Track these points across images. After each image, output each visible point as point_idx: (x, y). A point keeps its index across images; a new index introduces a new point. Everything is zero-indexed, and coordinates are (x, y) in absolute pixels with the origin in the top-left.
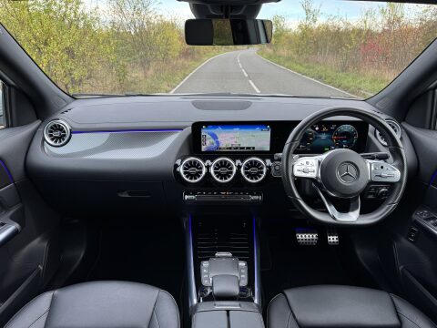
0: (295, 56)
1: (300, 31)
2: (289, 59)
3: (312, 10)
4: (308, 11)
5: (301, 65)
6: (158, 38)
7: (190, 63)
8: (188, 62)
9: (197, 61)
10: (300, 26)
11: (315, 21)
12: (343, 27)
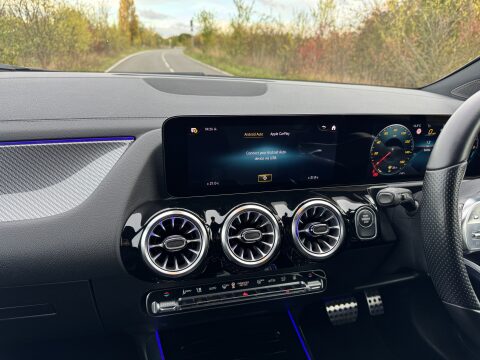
0: (229, 57)
1: (232, 30)
2: (222, 60)
3: (244, 7)
4: (240, 8)
5: (237, 67)
6: (60, 26)
7: (105, 59)
8: (101, 59)
9: (113, 57)
10: (232, 25)
11: (248, 19)
12: (276, 28)
